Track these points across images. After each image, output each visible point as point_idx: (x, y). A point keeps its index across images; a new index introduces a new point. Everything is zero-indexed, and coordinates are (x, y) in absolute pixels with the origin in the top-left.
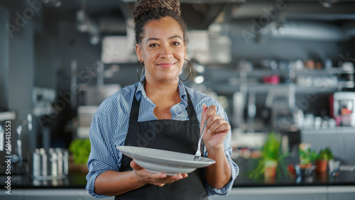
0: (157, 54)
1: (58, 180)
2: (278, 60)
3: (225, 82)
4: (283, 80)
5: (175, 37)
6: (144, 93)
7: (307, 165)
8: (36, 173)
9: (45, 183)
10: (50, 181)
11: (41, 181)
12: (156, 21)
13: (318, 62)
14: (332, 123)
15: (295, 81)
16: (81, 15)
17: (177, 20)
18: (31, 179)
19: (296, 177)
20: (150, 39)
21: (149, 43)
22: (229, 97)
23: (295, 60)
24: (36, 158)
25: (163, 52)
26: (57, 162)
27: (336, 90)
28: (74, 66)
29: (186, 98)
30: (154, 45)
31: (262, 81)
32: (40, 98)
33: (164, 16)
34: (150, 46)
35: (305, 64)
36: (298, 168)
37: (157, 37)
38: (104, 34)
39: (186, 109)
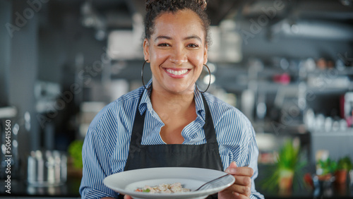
0: (167, 55)
1: (55, 188)
2: (289, 59)
3: (233, 79)
4: (293, 79)
5: (193, 37)
6: (149, 106)
7: (326, 176)
8: (31, 179)
9: (41, 191)
10: (46, 189)
11: (36, 188)
12: (171, 13)
13: (330, 61)
14: (343, 124)
15: (306, 80)
16: (86, 9)
17: (200, 15)
18: (26, 185)
19: (314, 189)
20: (160, 37)
21: (158, 41)
22: (238, 94)
23: (305, 58)
24: (31, 162)
25: (173, 55)
26: (54, 167)
27: (347, 91)
28: (80, 60)
29: (204, 113)
30: (165, 45)
31: (272, 79)
32: (44, 93)
33: (181, 8)
34: (159, 45)
35: (316, 62)
36: (316, 179)
37: (169, 35)
38: (111, 29)
39: (203, 128)
